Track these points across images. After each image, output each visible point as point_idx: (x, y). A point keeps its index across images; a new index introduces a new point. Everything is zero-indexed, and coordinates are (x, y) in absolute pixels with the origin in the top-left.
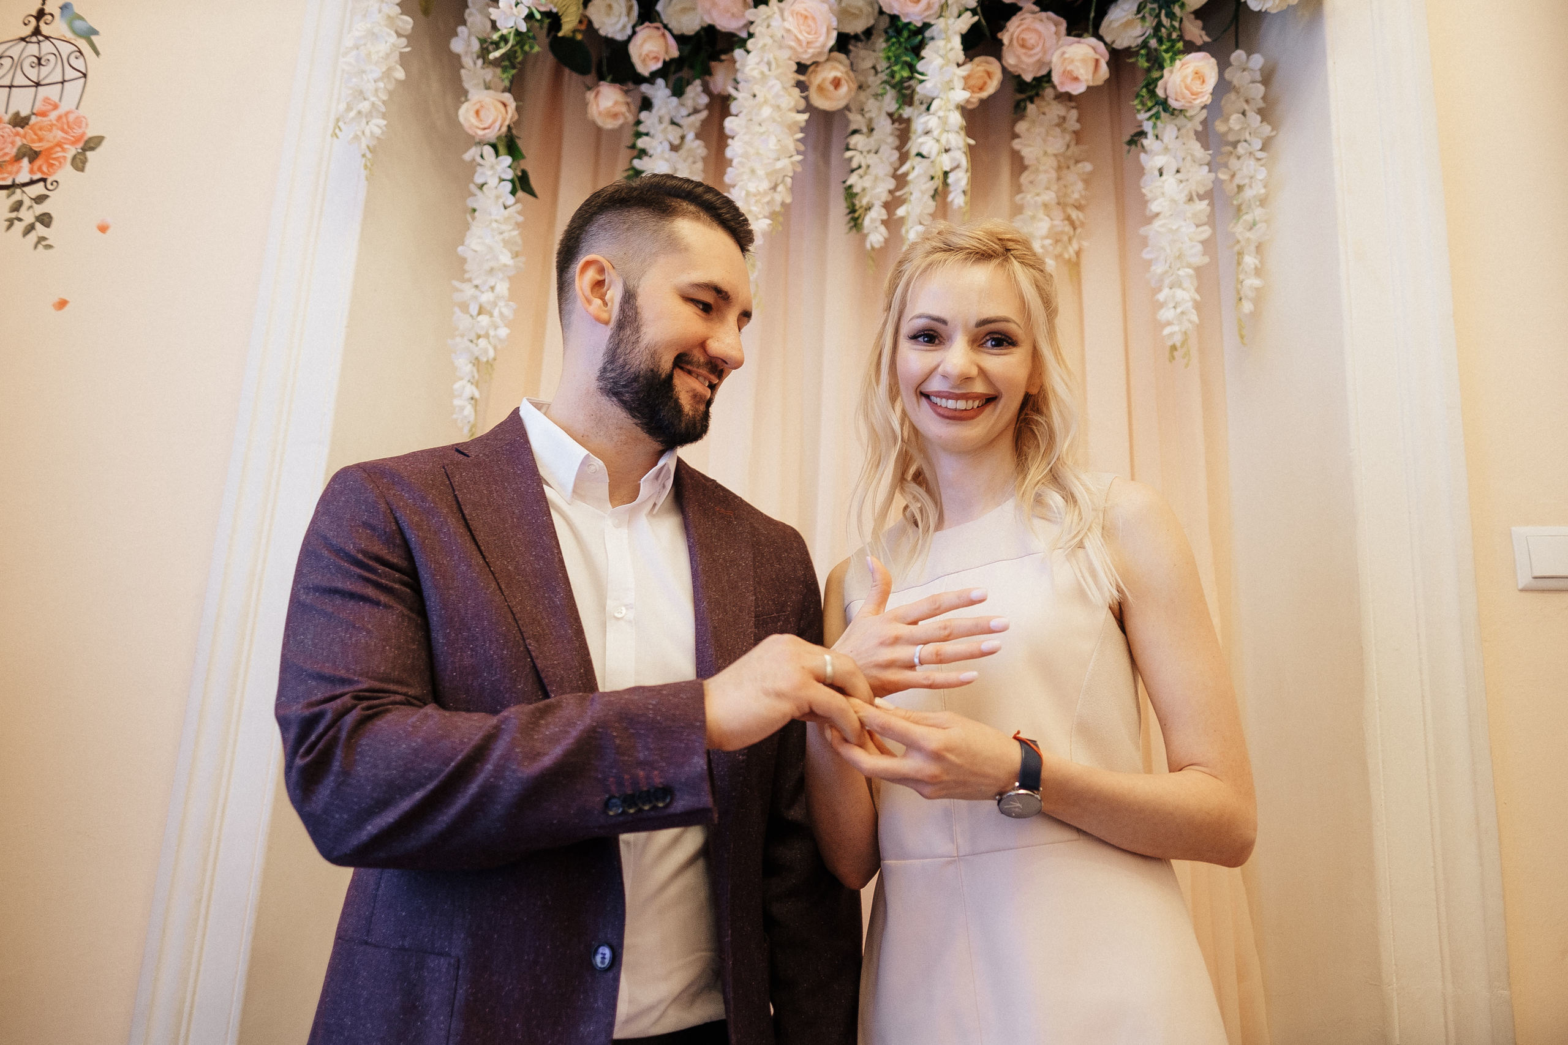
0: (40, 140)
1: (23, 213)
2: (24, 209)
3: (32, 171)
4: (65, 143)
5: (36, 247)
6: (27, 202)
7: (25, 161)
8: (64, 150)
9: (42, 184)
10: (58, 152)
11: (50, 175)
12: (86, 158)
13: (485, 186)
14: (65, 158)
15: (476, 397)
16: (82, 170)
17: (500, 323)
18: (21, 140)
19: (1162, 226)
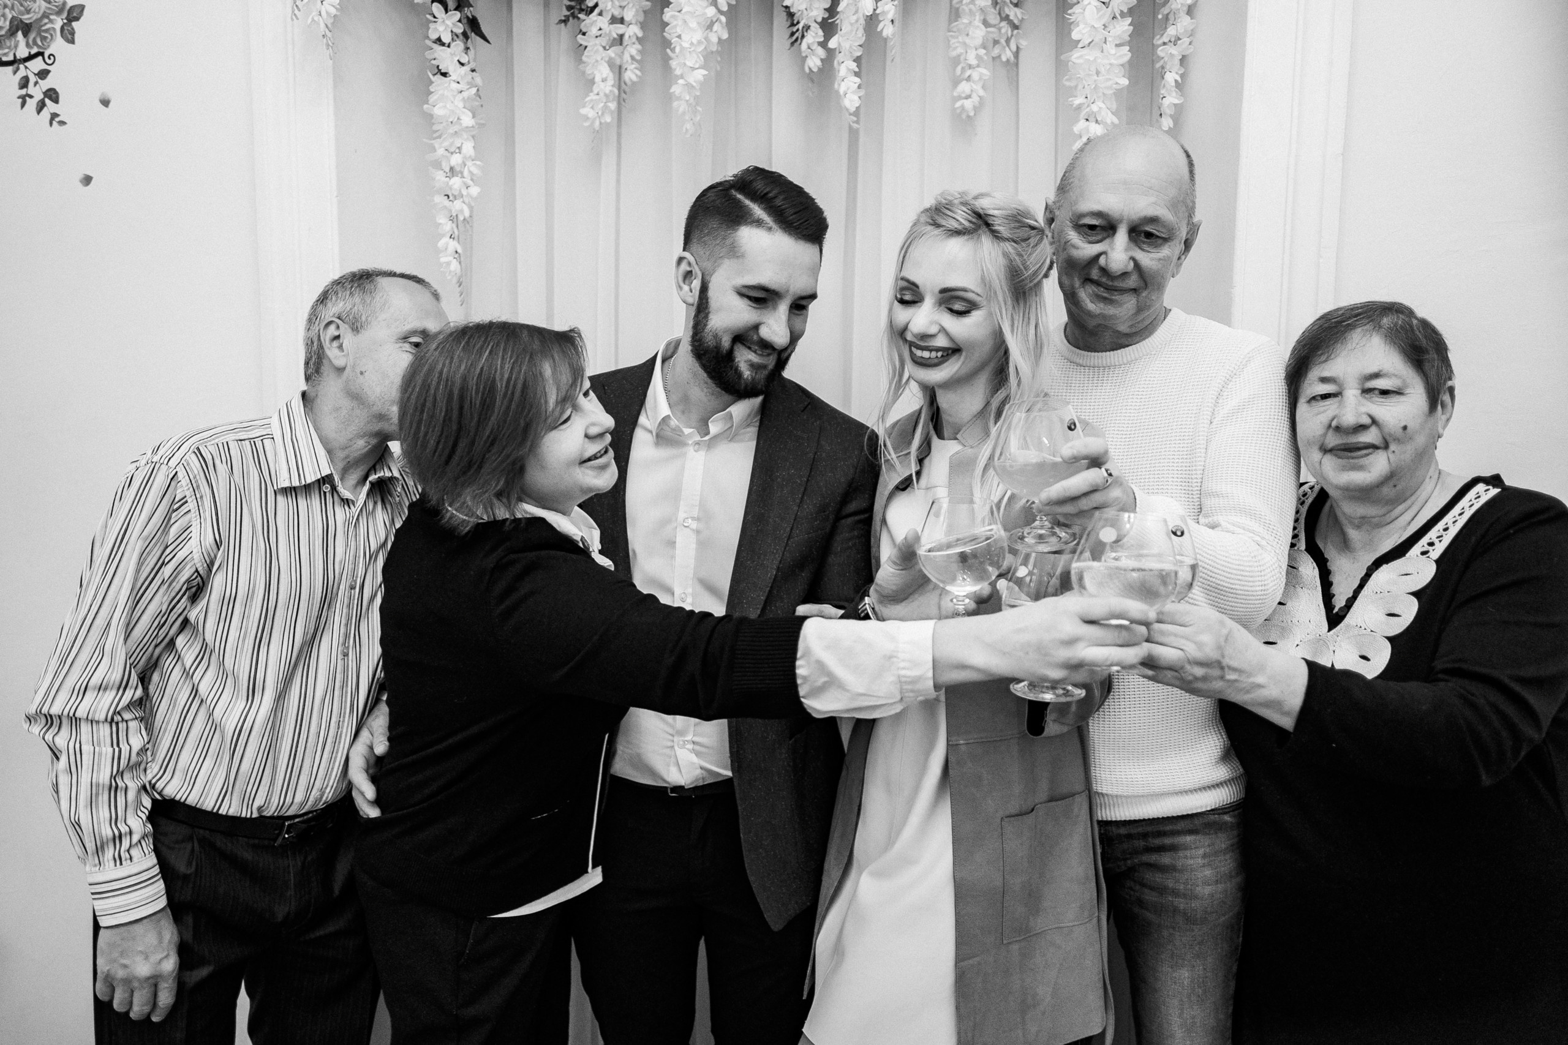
0: (28, 11)
1: (31, 89)
2: (31, 84)
3: (28, 45)
4: (51, 14)
5: (51, 124)
6: (33, 79)
7: (20, 33)
8: (51, 21)
9: (40, 58)
10: (46, 24)
11: (45, 49)
12: (73, 29)
13: (439, 41)
14: (54, 29)
15: (459, 251)
16: (72, 42)
17: (470, 183)
18: (10, 12)
19: (1079, 57)
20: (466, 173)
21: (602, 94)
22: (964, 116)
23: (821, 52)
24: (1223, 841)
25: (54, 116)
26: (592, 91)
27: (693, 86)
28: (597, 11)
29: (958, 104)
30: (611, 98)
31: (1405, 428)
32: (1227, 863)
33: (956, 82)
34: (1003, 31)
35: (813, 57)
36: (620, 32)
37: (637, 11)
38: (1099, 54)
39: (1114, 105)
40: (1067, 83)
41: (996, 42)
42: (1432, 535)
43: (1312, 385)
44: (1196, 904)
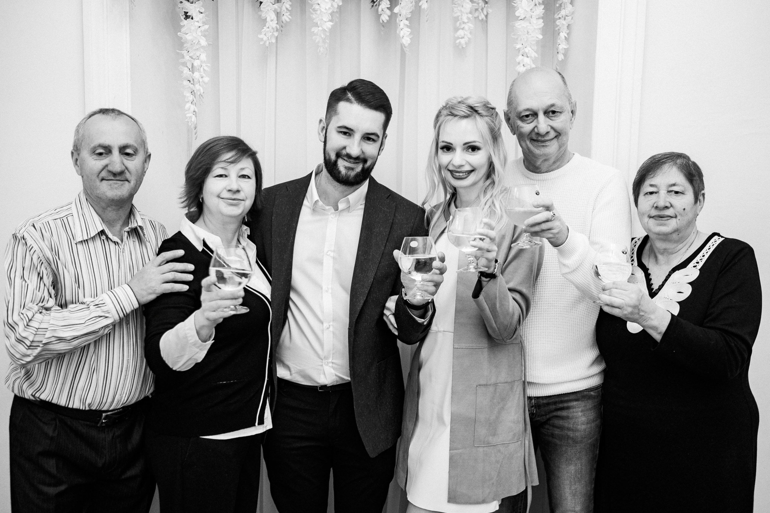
15: (196, 110)
17: (204, 75)
19: (519, 25)
20: (202, 70)
21: (270, 28)
22: (460, 47)
23: (388, 12)
24: (590, 404)
26: (265, 26)
27: (325, 30)
29: (458, 41)
30: (275, 30)
31: (684, 209)
32: (592, 415)
33: (456, 29)
34: (480, 5)
35: (384, 15)
38: (528, 24)
39: (535, 48)
40: (513, 36)
41: (476, 10)
42: (698, 258)
43: (646, 188)
44: (578, 434)
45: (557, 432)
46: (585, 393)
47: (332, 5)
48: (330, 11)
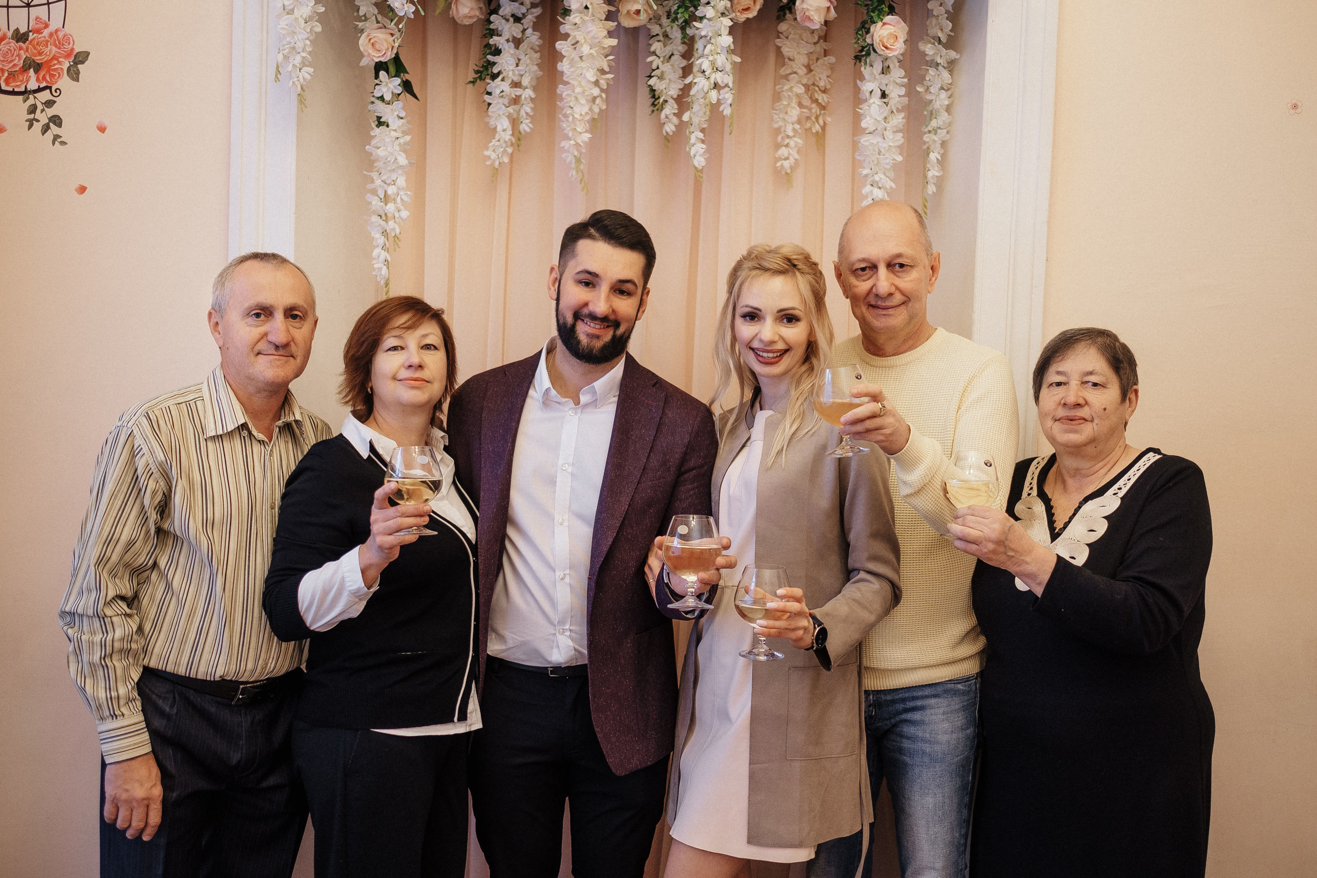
0: (40, 54)
1: (38, 115)
2: (38, 111)
3: (38, 80)
4: (59, 57)
5: (54, 144)
6: (40, 107)
7: (32, 70)
8: (59, 63)
9: (48, 91)
10: (55, 64)
11: (53, 84)
12: (78, 70)
13: (382, 98)
14: (62, 69)
15: (389, 258)
16: (77, 80)
17: (402, 208)
18: (24, 53)
19: (866, 141)
20: (399, 200)
22: (783, 173)
23: (675, 120)
24: (956, 703)
25: (56, 137)
26: (494, 138)
27: (580, 145)
28: (500, 77)
29: (779, 164)
30: (509, 144)
31: (1105, 409)
32: (959, 719)
33: (777, 147)
34: (813, 111)
35: (669, 124)
36: (518, 94)
37: (532, 78)
38: (880, 140)
39: (892, 175)
40: (858, 158)
41: (808, 118)
42: (1121, 483)
43: (1052, 376)
44: (937, 748)
45: (906, 744)
46: (949, 686)
47: (591, 109)
48: (588, 118)
